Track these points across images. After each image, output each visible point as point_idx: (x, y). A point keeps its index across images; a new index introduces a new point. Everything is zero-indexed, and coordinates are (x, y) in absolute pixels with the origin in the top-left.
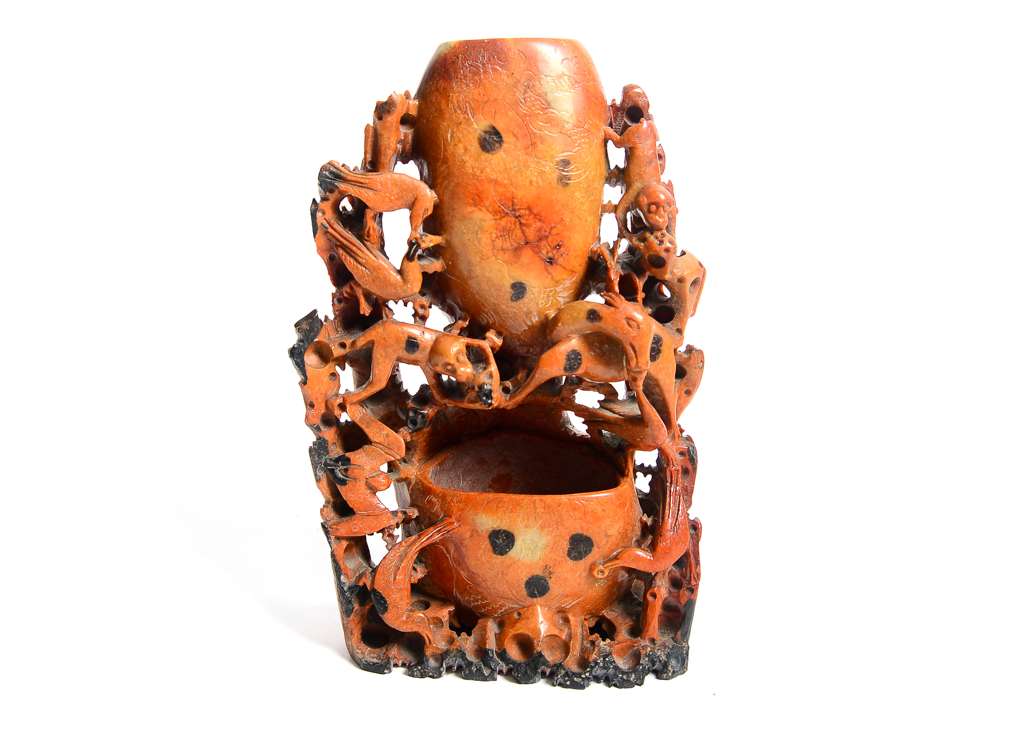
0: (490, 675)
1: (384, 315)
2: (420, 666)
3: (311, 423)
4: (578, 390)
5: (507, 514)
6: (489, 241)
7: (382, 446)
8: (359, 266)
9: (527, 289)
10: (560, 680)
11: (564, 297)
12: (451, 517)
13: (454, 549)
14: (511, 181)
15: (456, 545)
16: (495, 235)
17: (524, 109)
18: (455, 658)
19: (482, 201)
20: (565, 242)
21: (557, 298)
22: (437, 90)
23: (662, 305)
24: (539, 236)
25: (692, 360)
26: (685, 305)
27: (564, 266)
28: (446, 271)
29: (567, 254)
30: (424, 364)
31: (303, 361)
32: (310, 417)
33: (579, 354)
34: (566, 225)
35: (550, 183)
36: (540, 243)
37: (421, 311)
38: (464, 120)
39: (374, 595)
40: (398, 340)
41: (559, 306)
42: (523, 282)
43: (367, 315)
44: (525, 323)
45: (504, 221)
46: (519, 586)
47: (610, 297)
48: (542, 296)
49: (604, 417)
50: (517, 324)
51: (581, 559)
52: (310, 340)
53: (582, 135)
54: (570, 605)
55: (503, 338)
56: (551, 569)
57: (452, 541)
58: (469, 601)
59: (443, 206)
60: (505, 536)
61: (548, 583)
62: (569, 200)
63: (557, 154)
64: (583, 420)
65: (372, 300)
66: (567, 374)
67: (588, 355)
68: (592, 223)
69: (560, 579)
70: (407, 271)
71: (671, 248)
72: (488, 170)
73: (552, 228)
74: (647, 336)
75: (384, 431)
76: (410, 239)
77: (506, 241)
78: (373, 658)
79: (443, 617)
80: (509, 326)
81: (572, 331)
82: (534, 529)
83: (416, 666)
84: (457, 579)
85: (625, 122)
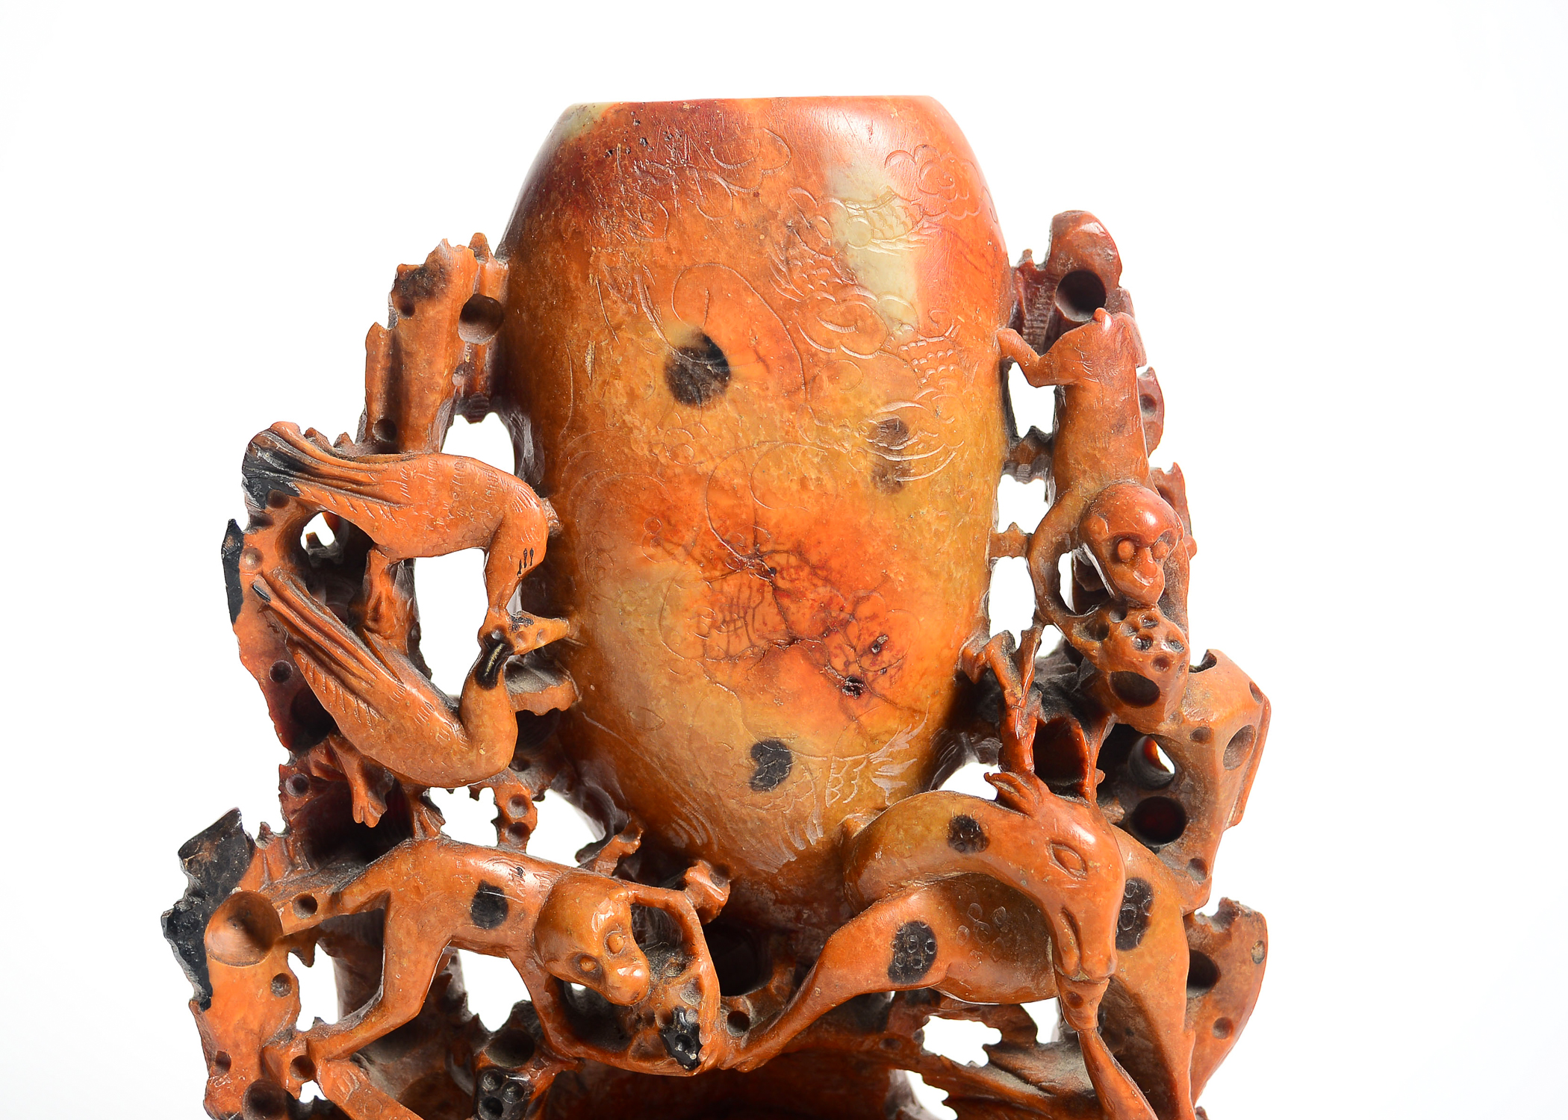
1: (417, 825)
3: (220, 1109)
4: (930, 1017)
6: (691, 636)
8: (351, 698)
9: (794, 759)
11: (892, 778)
14: (752, 478)
16: (708, 621)
17: (785, 290)
19: (675, 530)
20: (894, 636)
21: (873, 780)
22: (558, 235)
23: (1155, 794)
24: (824, 621)
25: (1235, 943)
26: (1212, 798)
27: (891, 698)
28: (580, 707)
29: (900, 668)
30: (523, 954)
31: (200, 948)
32: (219, 1093)
33: (929, 933)
34: (895, 591)
35: (854, 484)
36: (826, 640)
37: (515, 814)
38: (628, 319)
40: (451, 893)
41: (880, 801)
42: (784, 740)
43: (372, 824)
44: (790, 846)
45: (731, 582)
47: (1010, 783)
48: (833, 776)
49: (999, 1090)
50: (767, 848)
52: (219, 889)
53: (940, 354)
55: (731, 884)
59: (573, 542)
62: (903, 528)
63: (872, 407)
64: (944, 1095)
65: (386, 785)
66: (897, 985)
67: (952, 935)
68: (966, 585)
70: (478, 712)
71: (1172, 656)
72: (691, 452)
73: (858, 602)
74: (1108, 890)
76: (485, 631)
77: (738, 636)
80: (748, 852)
81: (910, 872)
85: (1057, 310)
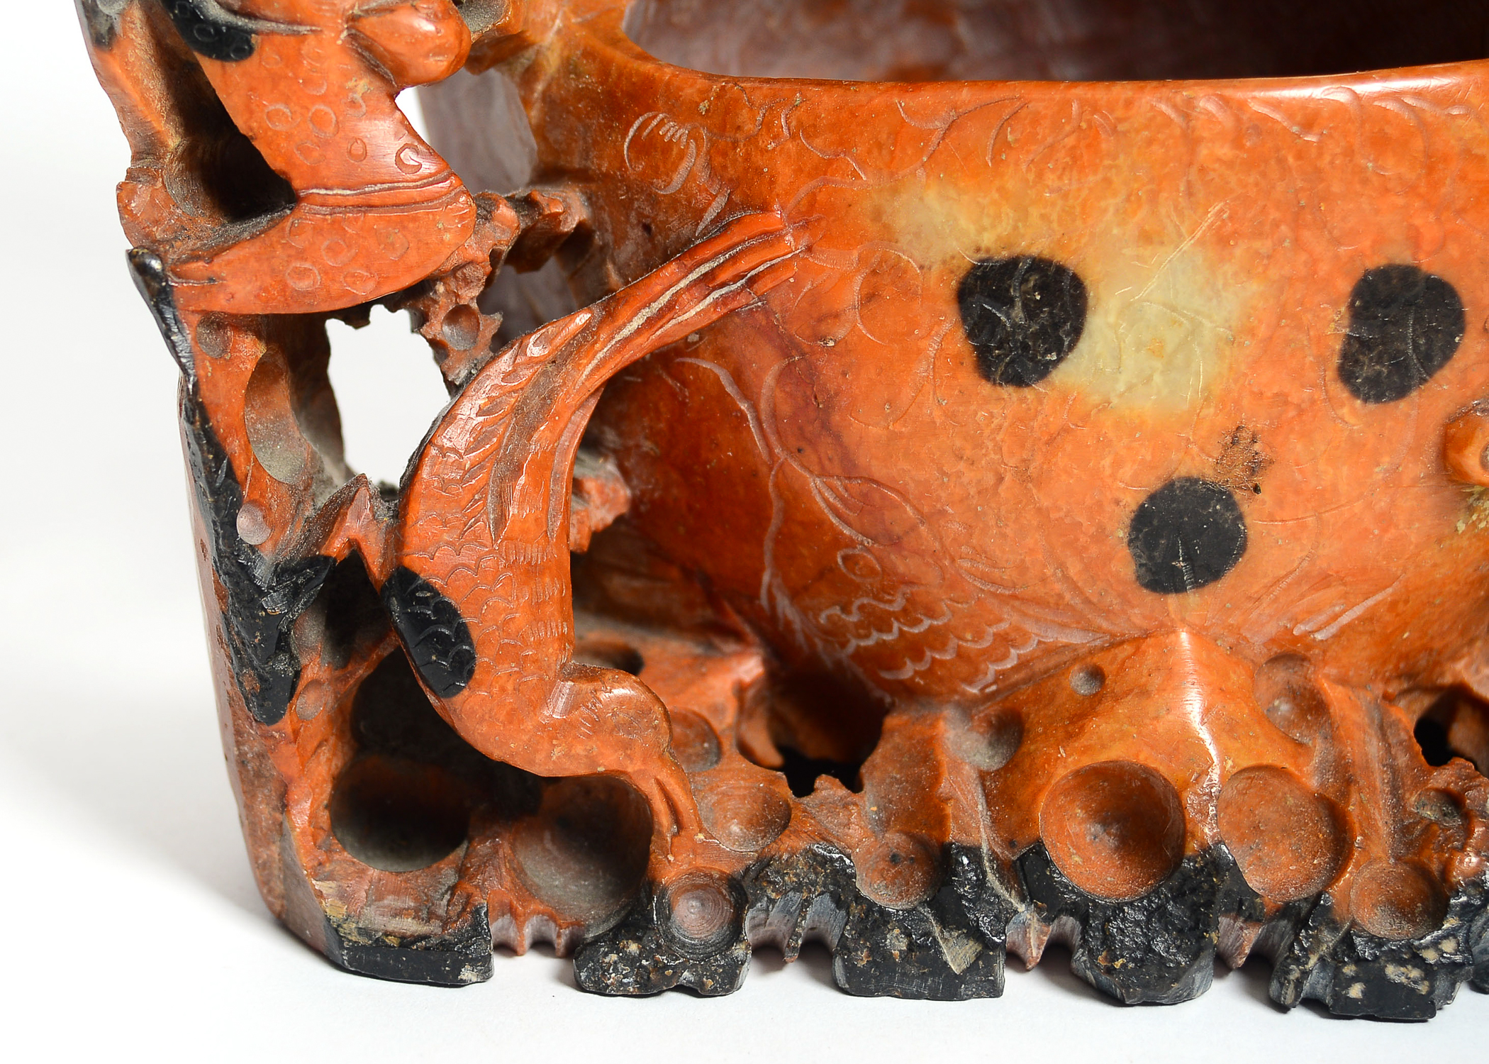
0: (972, 968)
2: (638, 940)
5: (1051, 179)
10: (1317, 982)
12: (765, 208)
13: (776, 368)
15: (787, 348)
18: (797, 897)
39: (405, 603)
46: (1100, 535)
51: (1401, 392)
54: (1333, 629)
56: (1257, 447)
57: (770, 332)
58: (835, 633)
60: (1040, 287)
61: (1240, 517)
69: (1298, 492)
78: (398, 913)
79: (717, 710)
82: (1186, 245)
83: (613, 938)
84: (787, 518)
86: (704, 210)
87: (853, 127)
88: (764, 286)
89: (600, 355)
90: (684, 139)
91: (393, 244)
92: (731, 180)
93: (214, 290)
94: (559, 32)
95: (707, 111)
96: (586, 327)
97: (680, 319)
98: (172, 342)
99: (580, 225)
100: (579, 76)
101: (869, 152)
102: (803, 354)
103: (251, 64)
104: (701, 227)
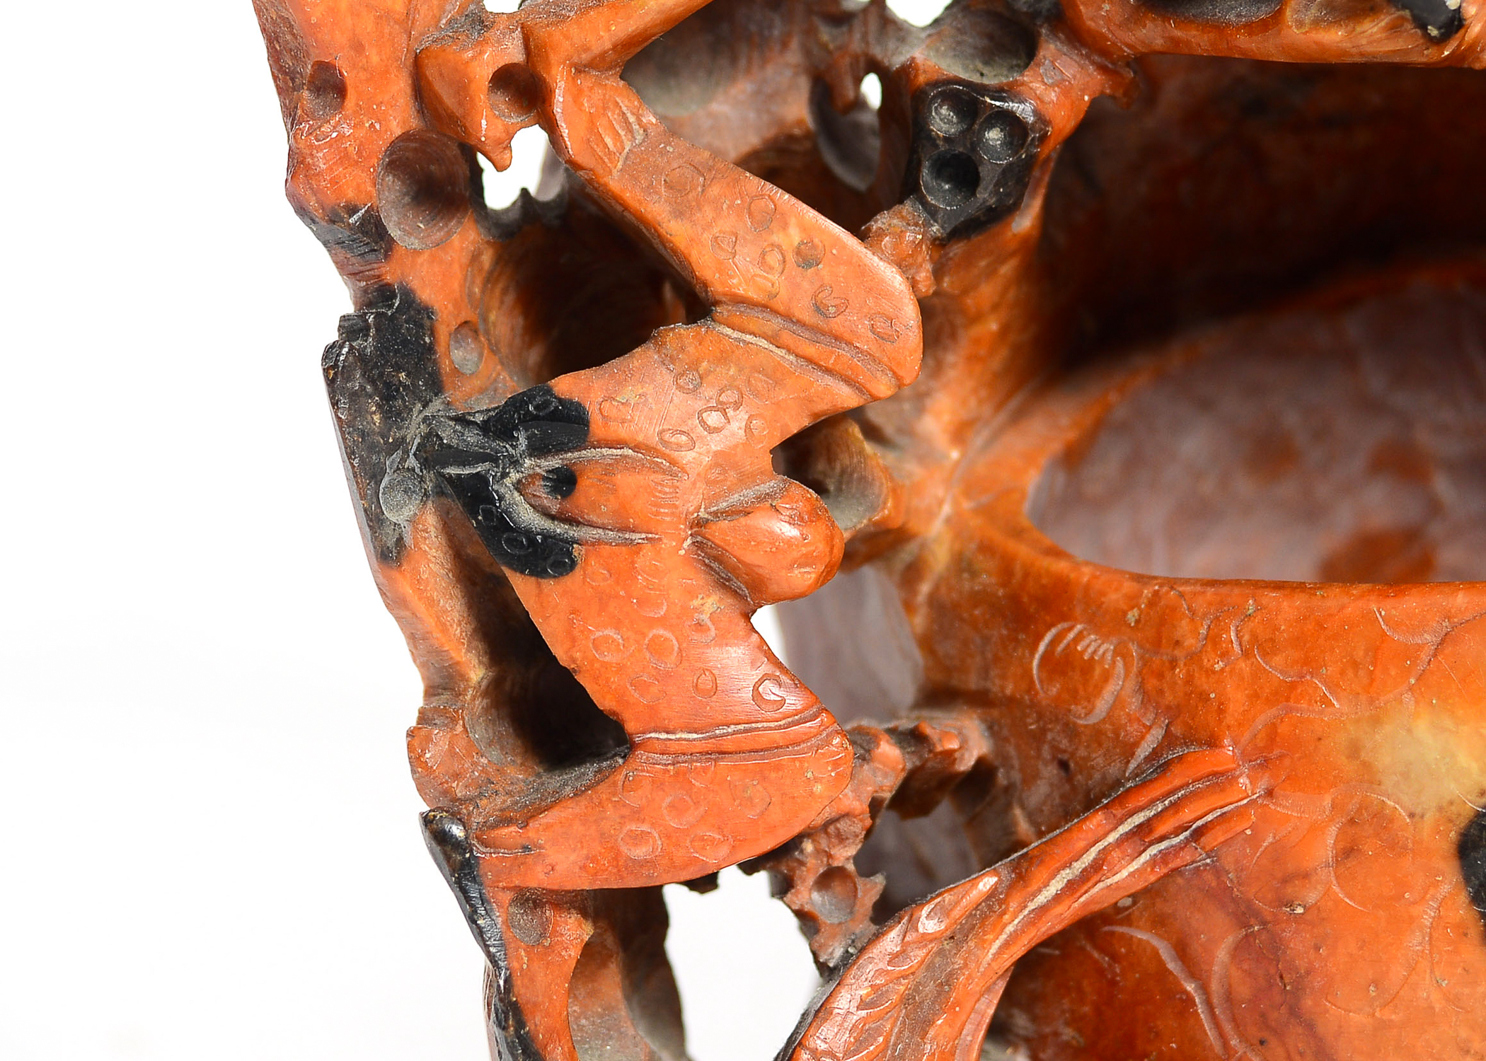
3: (331, 198)
7: (776, 323)
12: (1213, 742)
13: (1230, 940)
15: (1244, 915)
32: (321, 161)
57: (1222, 896)
75: (785, 226)
86: (1136, 744)
87: (1321, 641)
88: (1213, 839)
89: (1010, 928)
90: (1109, 656)
91: (751, 799)
92: (1169, 708)
93: (530, 860)
94: (948, 521)
95: (1137, 622)
96: (992, 894)
97: (1109, 882)
98: (479, 927)
99: (980, 762)
100: (974, 574)
101: (1342, 673)
102: (1264, 923)
103: (572, 581)
104: (1132, 765)
